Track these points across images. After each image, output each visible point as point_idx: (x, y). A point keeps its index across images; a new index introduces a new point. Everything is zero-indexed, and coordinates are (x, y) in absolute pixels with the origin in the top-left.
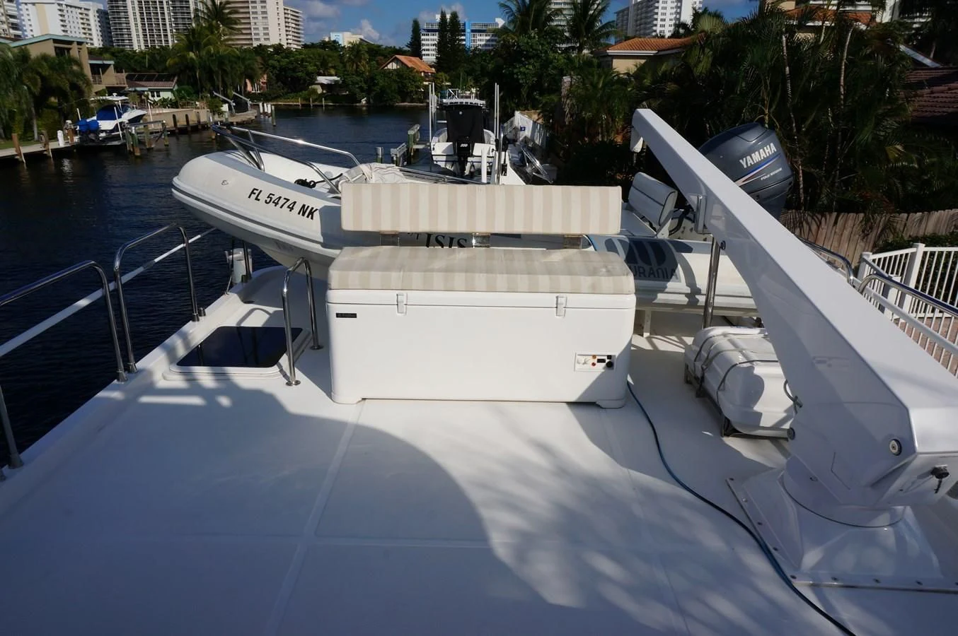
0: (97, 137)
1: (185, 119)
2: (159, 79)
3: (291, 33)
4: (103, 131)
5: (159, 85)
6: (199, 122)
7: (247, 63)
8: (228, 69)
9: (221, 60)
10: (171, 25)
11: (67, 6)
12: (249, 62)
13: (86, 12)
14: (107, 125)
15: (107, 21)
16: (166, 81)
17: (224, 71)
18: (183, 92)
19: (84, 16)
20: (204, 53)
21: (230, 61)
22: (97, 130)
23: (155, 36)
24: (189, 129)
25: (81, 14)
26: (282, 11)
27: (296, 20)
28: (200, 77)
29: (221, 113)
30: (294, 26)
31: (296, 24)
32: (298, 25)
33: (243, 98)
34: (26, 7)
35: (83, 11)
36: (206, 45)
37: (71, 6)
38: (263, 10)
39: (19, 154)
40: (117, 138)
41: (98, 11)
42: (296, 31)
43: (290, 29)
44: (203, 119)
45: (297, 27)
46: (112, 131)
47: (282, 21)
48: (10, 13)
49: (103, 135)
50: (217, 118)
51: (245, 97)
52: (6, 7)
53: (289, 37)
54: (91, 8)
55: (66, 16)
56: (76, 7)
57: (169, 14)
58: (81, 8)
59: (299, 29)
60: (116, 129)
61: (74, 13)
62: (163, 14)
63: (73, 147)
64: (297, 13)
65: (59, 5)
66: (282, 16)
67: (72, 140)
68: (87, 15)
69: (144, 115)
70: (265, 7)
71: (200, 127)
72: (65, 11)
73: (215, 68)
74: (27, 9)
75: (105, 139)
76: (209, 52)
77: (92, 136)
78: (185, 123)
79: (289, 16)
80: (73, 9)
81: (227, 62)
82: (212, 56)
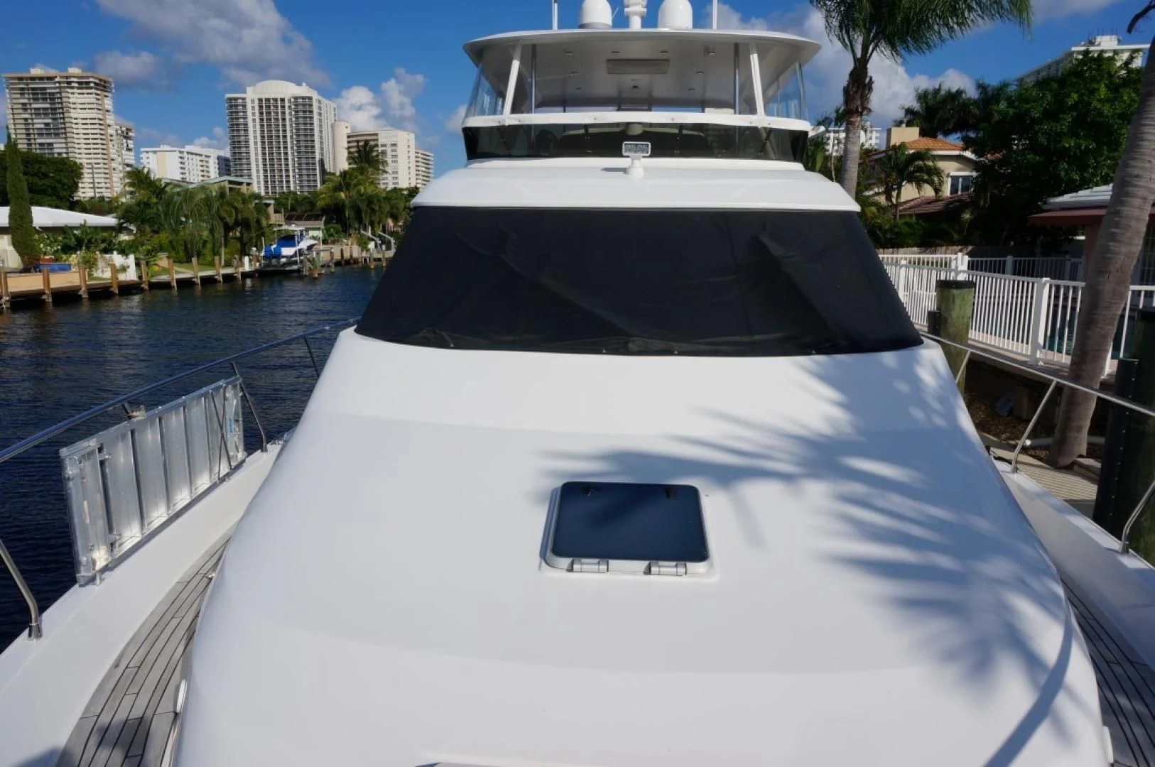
0: (279, 262)
1: (340, 254)
2: (309, 218)
3: (420, 177)
4: (284, 257)
5: (310, 224)
6: (351, 256)
7: (393, 202)
8: (377, 208)
9: (370, 200)
10: (294, 171)
11: (188, 153)
12: (396, 201)
13: (207, 159)
14: (287, 251)
15: (227, 168)
16: (314, 220)
17: (373, 210)
18: (332, 230)
19: (204, 163)
20: (354, 193)
21: (379, 201)
22: (278, 256)
23: (277, 183)
24: (343, 262)
25: (202, 161)
26: (413, 155)
27: (427, 164)
28: (349, 215)
29: (368, 250)
30: (424, 169)
31: (426, 168)
32: (429, 169)
33: (386, 236)
34: (147, 155)
35: (203, 158)
36: (356, 186)
37: (192, 154)
38: (394, 153)
39: (218, 274)
40: (295, 263)
41: (219, 158)
42: (425, 174)
43: (420, 173)
44: (355, 255)
45: (427, 170)
46: (292, 257)
47: (413, 165)
48: (127, 161)
49: (283, 260)
50: (364, 254)
51: (389, 235)
52: (124, 157)
53: (419, 181)
54: (212, 155)
55: (186, 164)
56: (196, 154)
57: (293, 159)
58: (201, 155)
59: (428, 173)
60: (295, 255)
61: (195, 160)
62: (286, 159)
63: (256, 271)
64: (428, 156)
65: (181, 152)
66: (413, 159)
67: (255, 265)
68: (207, 162)
69: (315, 244)
70: (395, 151)
71: (352, 261)
72: (186, 159)
73: (364, 207)
74: (148, 158)
75: (285, 264)
76: (359, 192)
77: (274, 261)
78: (340, 258)
79: (420, 159)
80: (194, 156)
81: (375, 200)
82: (362, 195)
